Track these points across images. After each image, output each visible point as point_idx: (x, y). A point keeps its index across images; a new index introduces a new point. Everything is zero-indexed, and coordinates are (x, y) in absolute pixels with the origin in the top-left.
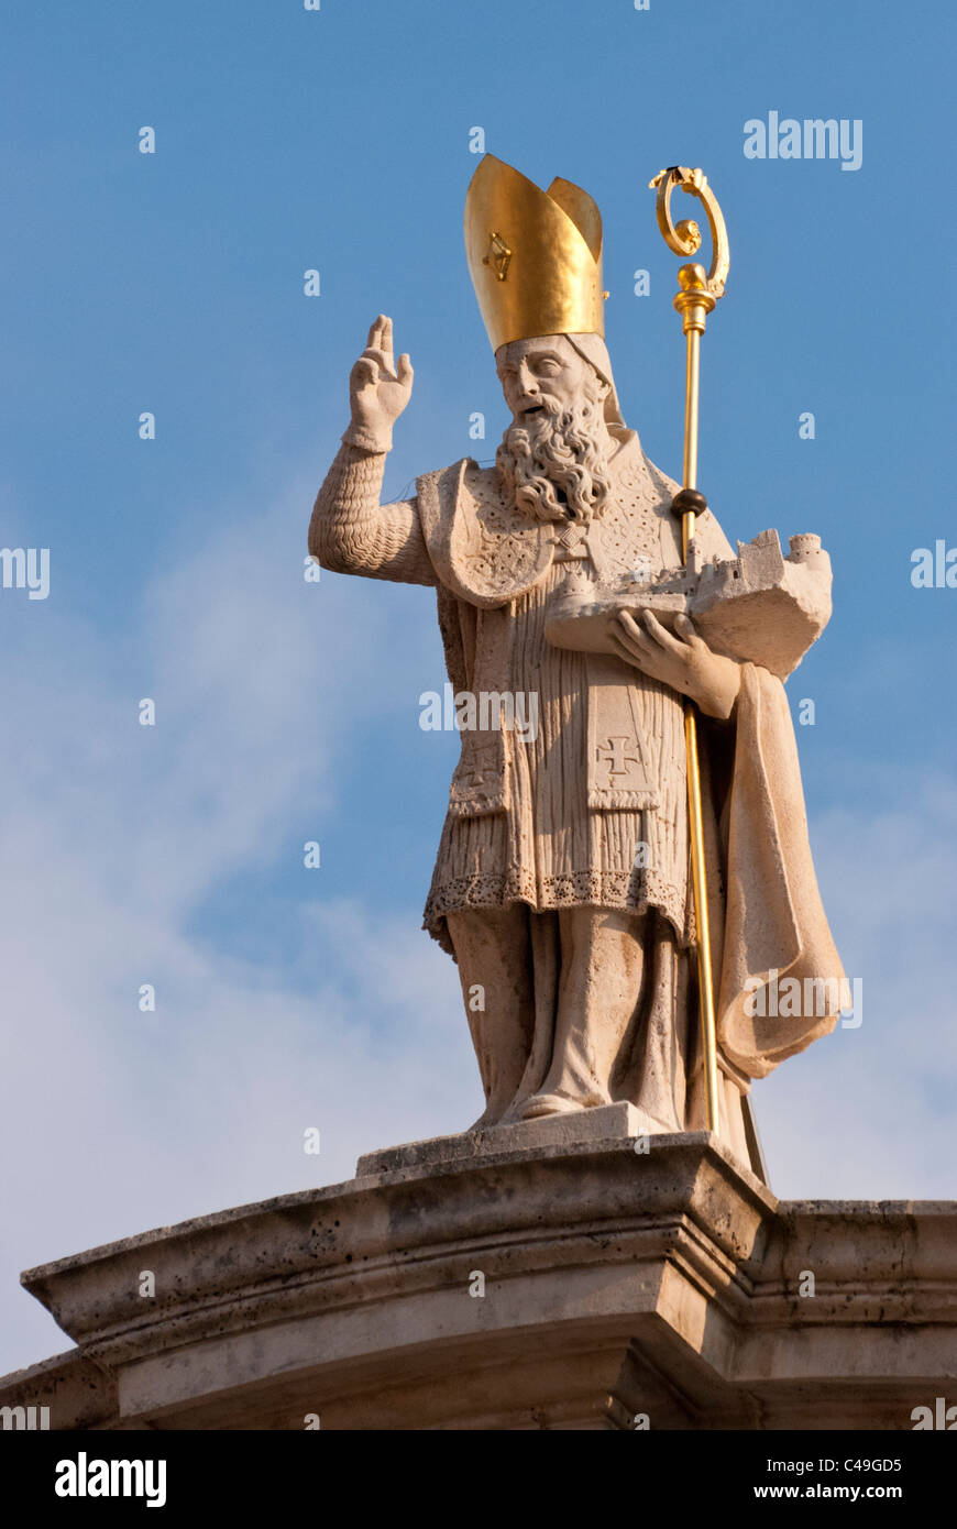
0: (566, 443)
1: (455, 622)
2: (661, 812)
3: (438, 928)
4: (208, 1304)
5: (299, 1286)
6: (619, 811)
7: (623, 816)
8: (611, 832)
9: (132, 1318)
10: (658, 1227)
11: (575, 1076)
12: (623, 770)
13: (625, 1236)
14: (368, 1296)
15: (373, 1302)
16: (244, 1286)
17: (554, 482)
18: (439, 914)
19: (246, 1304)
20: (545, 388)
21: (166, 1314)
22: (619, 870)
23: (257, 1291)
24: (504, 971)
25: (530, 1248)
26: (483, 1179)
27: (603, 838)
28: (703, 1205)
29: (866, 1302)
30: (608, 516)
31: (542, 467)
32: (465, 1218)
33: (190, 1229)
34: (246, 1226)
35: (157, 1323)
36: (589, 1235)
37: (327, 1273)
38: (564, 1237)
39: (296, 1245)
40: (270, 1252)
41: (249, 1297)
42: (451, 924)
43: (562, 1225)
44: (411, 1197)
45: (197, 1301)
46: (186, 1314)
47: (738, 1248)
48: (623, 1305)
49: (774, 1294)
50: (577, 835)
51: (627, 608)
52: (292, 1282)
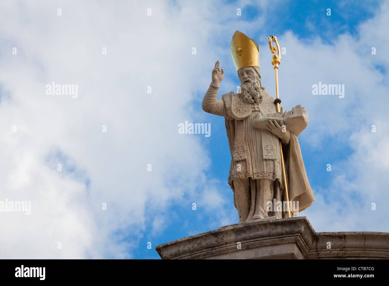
0: (254, 88)
1: (229, 125)
2: (277, 161)
3: (231, 183)
4: (195, 253)
5: (215, 249)
6: (269, 160)
7: (270, 161)
8: (268, 164)
9: (178, 256)
10: (294, 236)
11: (262, 212)
12: (270, 152)
13: (287, 238)
14: (230, 251)
15: (231, 252)
16: (203, 249)
17: (251, 96)
18: (232, 180)
19: (204, 253)
20: (249, 77)
21: (186, 255)
22: (270, 172)
23: (206, 250)
24: (245, 192)
25: (266, 241)
26: (256, 227)
27: (266, 165)
28: (303, 232)
29: (334, 253)
30: (262, 103)
31: (249, 93)
32: (252, 235)
33: (192, 237)
34: (204, 237)
35: (184, 257)
36: (279, 238)
37: (221, 246)
38: (273, 238)
39: (215, 241)
40: (209, 242)
41: (204, 251)
42: (235, 182)
43: (273, 236)
44: (240, 231)
45: (193, 252)
46: (190, 255)
47: (308, 241)
48: (286, 252)
49: (314, 251)
50: (261, 164)
51: (271, 119)
52: (214, 248)
